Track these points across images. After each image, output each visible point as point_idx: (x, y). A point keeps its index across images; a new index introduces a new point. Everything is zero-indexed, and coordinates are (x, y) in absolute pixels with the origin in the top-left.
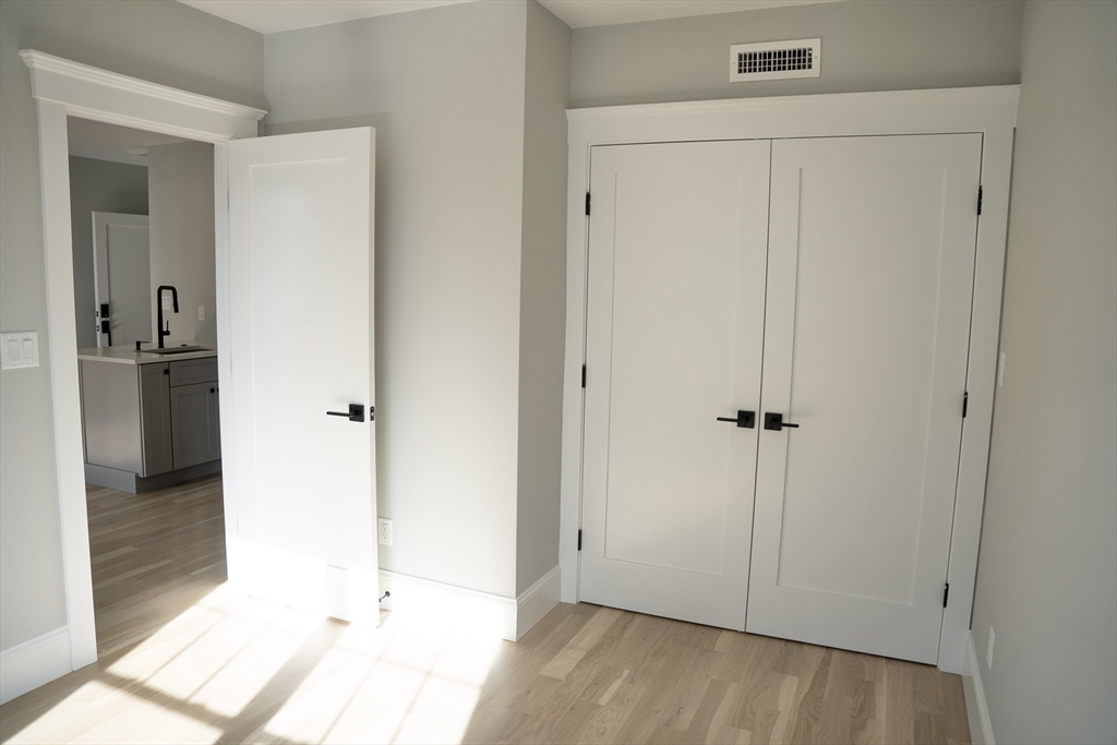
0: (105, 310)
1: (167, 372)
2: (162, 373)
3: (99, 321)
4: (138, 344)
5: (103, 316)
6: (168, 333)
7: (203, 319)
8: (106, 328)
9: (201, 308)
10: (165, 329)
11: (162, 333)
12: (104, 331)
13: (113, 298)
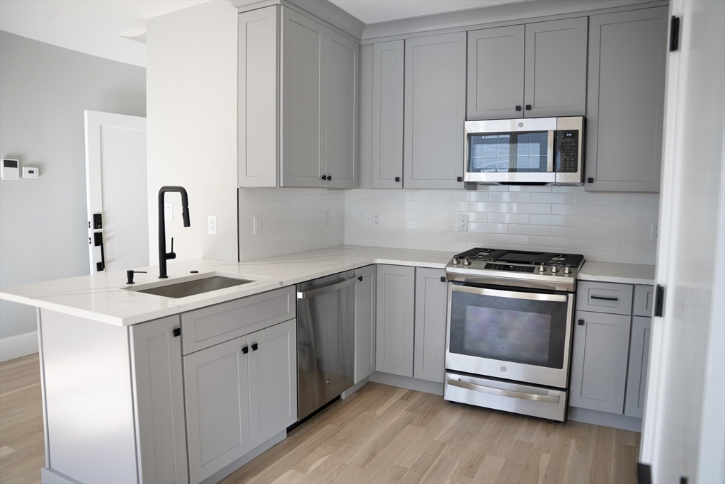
0: (98, 220)
1: (177, 332)
2: (170, 334)
3: (91, 232)
4: (131, 274)
5: (95, 227)
6: (172, 256)
7: (214, 233)
8: (99, 240)
9: (212, 219)
10: (168, 251)
11: (165, 256)
12: (97, 244)
13: (106, 208)
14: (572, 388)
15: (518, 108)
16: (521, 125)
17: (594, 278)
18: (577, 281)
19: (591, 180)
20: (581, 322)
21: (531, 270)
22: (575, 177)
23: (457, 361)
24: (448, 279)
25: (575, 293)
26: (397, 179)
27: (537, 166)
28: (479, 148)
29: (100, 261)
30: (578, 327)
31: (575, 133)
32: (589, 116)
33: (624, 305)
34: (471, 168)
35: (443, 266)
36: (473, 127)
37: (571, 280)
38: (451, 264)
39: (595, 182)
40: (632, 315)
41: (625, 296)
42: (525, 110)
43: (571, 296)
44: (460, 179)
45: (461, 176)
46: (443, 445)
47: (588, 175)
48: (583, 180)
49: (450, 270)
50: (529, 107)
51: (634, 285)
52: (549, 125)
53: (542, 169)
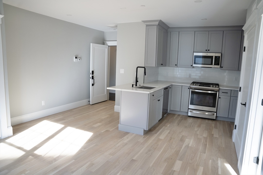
0: (93, 72)
1: (153, 95)
3: (91, 76)
5: (92, 74)
11: (137, 81)
12: (92, 79)
13: (95, 69)
14: (217, 112)
15: (206, 50)
16: (207, 54)
17: (223, 88)
18: (219, 89)
19: (222, 67)
20: (220, 98)
21: (209, 86)
22: (219, 66)
23: (191, 107)
24: (190, 88)
25: (219, 91)
26: (176, 65)
27: (210, 64)
28: (197, 59)
29: (93, 83)
30: (219, 99)
31: (219, 57)
32: (222, 53)
33: (229, 94)
34: (195, 63)
35: (189, 85)
36: (195, 54)
37: (218, 89)
38: (191, 85)
39: (223, 68)
40: (231, 96)
41: (229, 92)
42: (207, 51)
43: (218, 92)
44: (191, 66)
45: (192, 65)
46: (192, 123)
47: (221, 66)
48: (220, 67)
49: (191, 86)
50: (209, 50)
51: (231, 90)
52: (214, 55)
53: (212, 64)
